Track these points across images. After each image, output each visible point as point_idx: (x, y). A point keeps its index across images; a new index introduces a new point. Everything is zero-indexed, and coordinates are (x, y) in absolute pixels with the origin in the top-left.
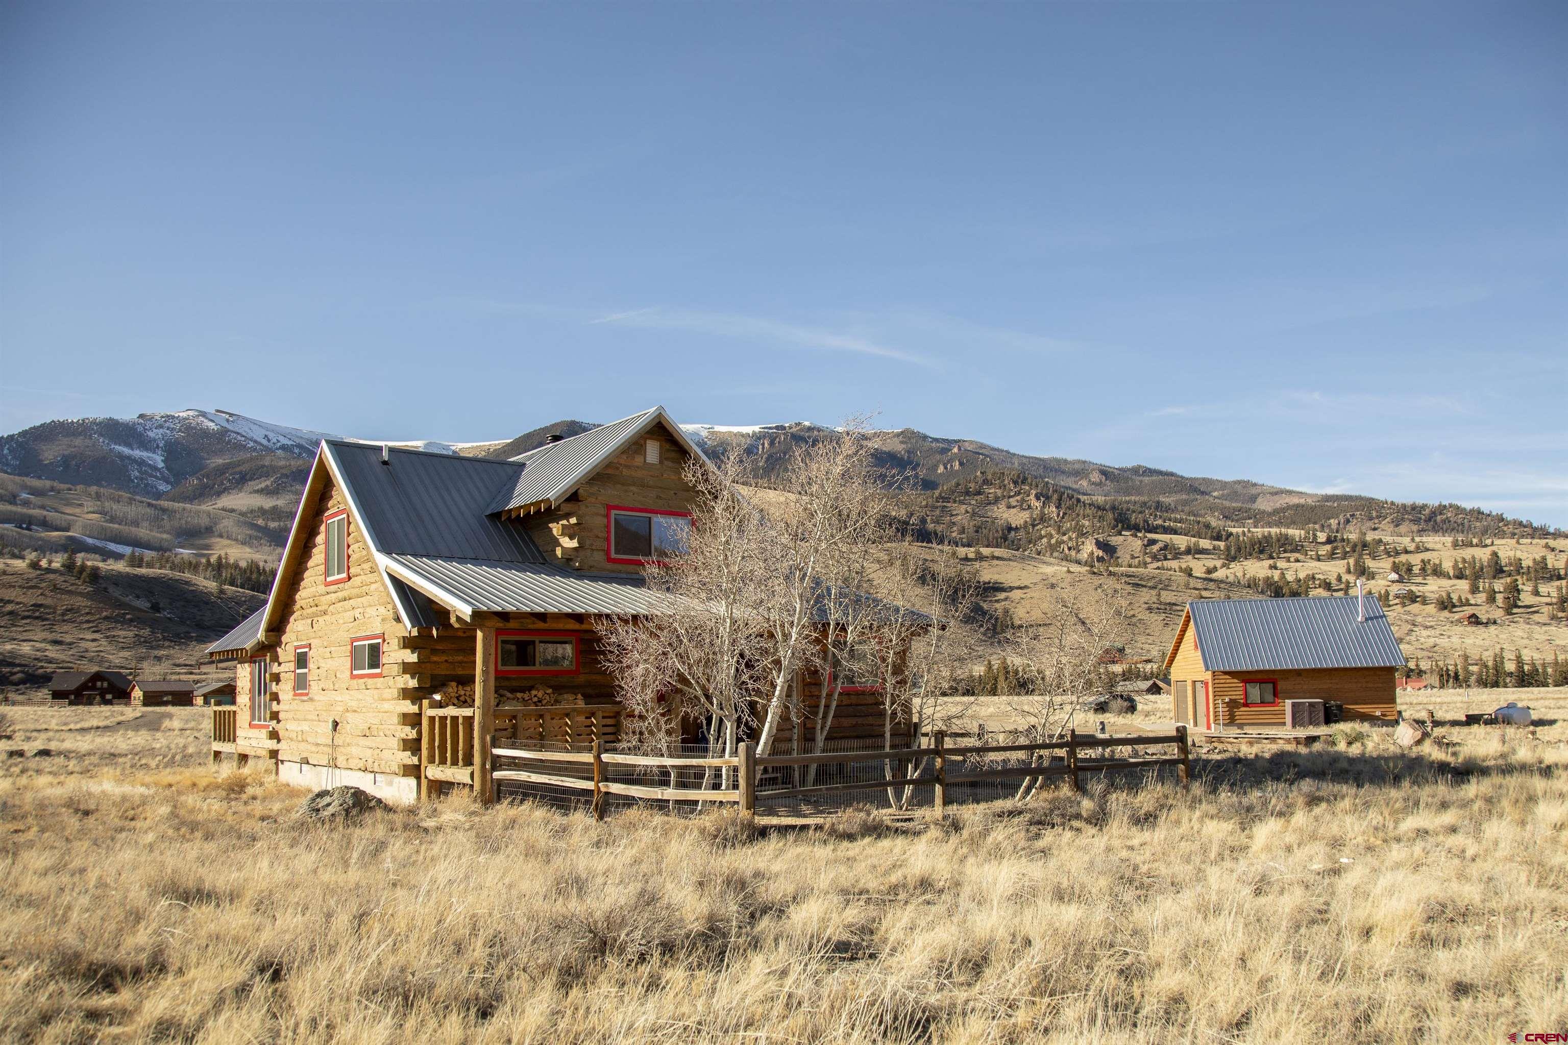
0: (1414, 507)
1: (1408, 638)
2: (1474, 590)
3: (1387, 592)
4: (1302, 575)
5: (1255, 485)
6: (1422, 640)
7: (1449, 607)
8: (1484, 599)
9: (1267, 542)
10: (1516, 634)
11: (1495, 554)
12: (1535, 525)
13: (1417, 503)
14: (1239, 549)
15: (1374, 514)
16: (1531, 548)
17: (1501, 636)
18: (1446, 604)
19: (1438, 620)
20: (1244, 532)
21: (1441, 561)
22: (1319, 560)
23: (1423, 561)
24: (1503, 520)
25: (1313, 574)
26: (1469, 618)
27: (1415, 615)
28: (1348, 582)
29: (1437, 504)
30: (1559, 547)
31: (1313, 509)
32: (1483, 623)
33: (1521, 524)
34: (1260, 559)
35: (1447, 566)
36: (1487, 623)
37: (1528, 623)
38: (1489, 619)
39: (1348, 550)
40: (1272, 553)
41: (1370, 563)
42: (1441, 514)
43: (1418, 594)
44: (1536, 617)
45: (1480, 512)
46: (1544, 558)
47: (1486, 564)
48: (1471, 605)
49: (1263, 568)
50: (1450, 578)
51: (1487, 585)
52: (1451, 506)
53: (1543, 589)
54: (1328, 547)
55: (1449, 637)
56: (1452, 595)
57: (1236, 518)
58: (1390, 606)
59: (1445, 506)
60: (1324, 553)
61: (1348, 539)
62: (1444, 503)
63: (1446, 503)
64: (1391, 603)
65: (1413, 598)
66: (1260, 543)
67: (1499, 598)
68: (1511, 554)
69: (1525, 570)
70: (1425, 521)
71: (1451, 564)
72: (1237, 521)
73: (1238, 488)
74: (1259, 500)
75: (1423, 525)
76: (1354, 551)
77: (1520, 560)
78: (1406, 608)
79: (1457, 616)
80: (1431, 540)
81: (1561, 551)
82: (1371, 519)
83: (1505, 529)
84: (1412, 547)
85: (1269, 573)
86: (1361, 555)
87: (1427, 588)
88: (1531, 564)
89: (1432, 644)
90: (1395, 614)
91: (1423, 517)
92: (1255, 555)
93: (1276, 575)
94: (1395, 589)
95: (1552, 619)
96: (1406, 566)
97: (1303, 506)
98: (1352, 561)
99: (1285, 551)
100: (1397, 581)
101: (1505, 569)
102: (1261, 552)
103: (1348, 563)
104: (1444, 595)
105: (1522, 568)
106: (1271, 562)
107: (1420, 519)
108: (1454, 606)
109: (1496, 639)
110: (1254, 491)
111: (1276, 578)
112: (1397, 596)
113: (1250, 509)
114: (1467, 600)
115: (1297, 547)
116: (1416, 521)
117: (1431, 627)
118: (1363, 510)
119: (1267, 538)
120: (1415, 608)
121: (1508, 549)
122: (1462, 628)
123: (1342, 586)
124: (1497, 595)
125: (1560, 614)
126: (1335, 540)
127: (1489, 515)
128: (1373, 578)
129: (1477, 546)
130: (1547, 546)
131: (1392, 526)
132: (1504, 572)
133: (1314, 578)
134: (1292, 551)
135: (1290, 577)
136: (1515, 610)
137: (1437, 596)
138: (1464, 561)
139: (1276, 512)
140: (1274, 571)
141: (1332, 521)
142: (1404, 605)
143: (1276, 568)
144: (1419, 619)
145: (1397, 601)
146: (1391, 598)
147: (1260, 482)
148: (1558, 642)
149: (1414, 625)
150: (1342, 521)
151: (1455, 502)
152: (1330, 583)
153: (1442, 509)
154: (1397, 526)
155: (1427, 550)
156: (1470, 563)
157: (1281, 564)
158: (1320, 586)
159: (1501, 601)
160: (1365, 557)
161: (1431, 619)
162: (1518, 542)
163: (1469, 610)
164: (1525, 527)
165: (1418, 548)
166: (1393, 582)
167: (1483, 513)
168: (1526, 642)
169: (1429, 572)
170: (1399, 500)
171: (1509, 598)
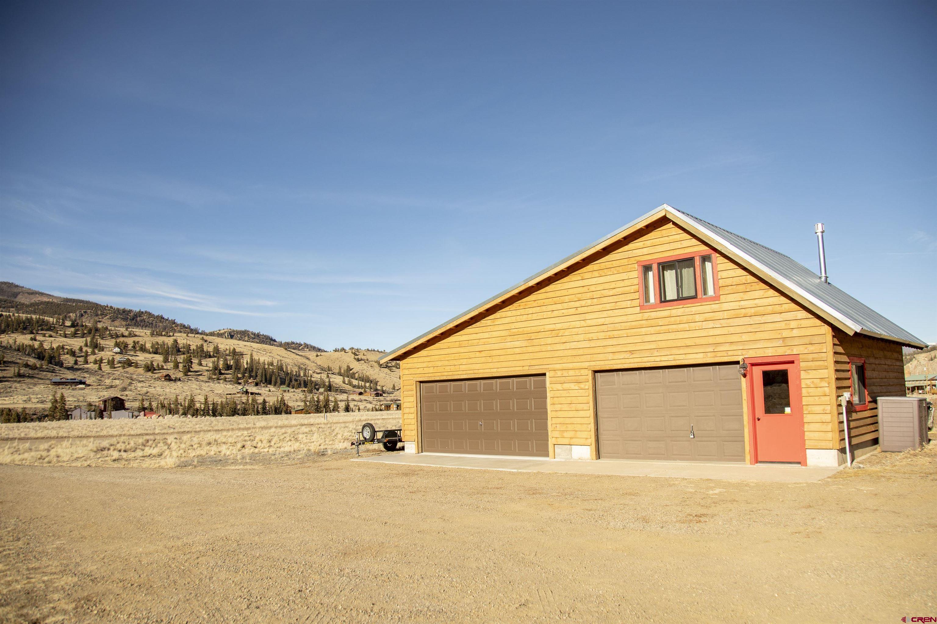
0: (124, 311)
1: (130, 387)
2: (166, 361)
3: (113, 358)
4: (55, 346)
5: (17, 286)
6: (139, 389)
7: (152, 369)
8: (172, 366)
9: (29, 322)
10: (193, 387)
11: (176, 341)
12: (192, 327)
13: (126, 309)
14: (8, 326)
15: (99, 313)
16: (194, 339)
17: (184, 388)
18: (150, 368)
19: (146, 378)
20: (10, 315)
21: (145, 343)
22: (66, 337)
23: (134, 342)
24: (175, 323)
25: (63, 345)
26: (165, 376)
27: (131, 374)
28: (87, 352)
29: (138, 310)
30: (209, 340)
31: (58, 305)
32: (172, 380)
33: (184, 326)
34: (23, 334)
35: (148, 346)
36: (175, 380)
37: (197, 381)
38: (176, 378)
39: (85, 332)
40: (32, 330)
41: (102, 342)
42: (140, 316)
43: (133, 361)
44: (201, 378)
45: (162, 318)
46: (202, 345)
47: (170, 346)
48: (165, 369)
49: (26, 339)
50: (150, 353)
51: (173, 359)
52: (146, 312)
53: (204, 362)
54: (73, 329)
55: (155, 387)
56: (154, 363)
57: (4, 306)
58: (115, 368)
59: (142, 312)
60: (69, 333)
61: (86, 326)
62: (142, 310)
63: (143, 310)
64: (116, 366)
65: (129, 364)
66: (24, 323)
67: (181, 366)
68: (185, 341)
69: (192, 351)
70: (131, 320)
71: (150, 345)
72: (4, 308)
73: (5, 287)
74: (20, 296)
75: (129, 322)
76: (90, 333)
77: (190, 345)
78: (125, 370)
79: (156, 376)
80: (137, 331)
81: (210, 342)
82: (97, 315)
83: (176, 328)
84: (126, 333)
85: (31, 343)
86: (94, 335)
87: (137, 358)
88: (195, 348)
89: (145, 392)
90: (119, 373)
91: (129, 317)
92: (20, 330)
93: (36, 344)
94: (118, 358)
95: (209, 379)
96: (124, 344)
97: (52, 303)
98: (89, 339)
99: (42, 330)
100: (119, 353)
101: (181, 350)
102: (25, 329)
103: (86, 340)
104: (149, 362)
105: (190, 350)
106: (32, 336)
107: (128, 318)
108: (155, 370)
109: (182, 390)
110: (16, 290)
111: (36, 347)
112: (120, 362)
113: (13, 301)
114: (162, 366)
115: (50, 328)
116: (125, 319)
117: (143, 381)
118: (92, 310)
119: (30, 320)
120: (131, 369)
121: (182, 339)
122: (161, 383)
123: (83, 354)
124: (180, 364)
125: (214, 377)
126: (77, 325)
127: (167, 320)
128: (103, 350)
129: (165, 335)
130: (203, 339)
131: (110, 321)
132: (181, 351)
133: (63, 348)
134: (47, 330)
135: (46, 346)
136: (189, 373)
137: (144, 363)
138: (157, 343)
139: (32, 305)
140: (34, 342)
141: (71, 314)
142: (124, 367)
143: (35, 340)
144: (135, 377)
145: (119, 365)
146: (115, 363)
147: (21, 285)
148: (216, 392)
149: (132, 380)
150: (78, 315)
151: (148, 310)
152: (75, 352)
153: (141, 313)
154: (113, 321)
155: (136, 336)
156: (161, 345)
157: (39, 338)
158: (67, 353)
159: (181, 367)
160: (96, 337)
161: (141, 377)
162: (187, 336)
163: (164, 373)
164: (186, 328)
165: (130, 334)
166: (116, 353)
167: (164, 318)
168: (199, 391)
169: (138, 349)
170: (115, 306)
171: (186, 366)
